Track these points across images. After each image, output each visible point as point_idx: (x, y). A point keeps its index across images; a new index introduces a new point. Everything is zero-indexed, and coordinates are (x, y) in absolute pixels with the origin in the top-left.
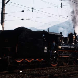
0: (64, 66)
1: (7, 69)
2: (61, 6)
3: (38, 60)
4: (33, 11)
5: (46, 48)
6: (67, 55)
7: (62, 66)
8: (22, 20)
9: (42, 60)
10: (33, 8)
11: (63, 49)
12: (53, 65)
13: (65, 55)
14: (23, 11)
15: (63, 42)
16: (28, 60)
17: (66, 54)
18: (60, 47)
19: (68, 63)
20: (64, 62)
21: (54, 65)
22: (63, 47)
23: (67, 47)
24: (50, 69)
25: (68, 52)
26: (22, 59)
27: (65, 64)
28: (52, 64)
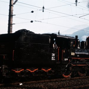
0: (81, 78)
1: (2, 82)
2: (76, 3)
3: (44, 70)
4: (43, 11)
5: (54, 55)
6: (83, 64)
7: (78, 78)
8: (32, 22)
9: (49, 70)
10: (43, 8)
11: (78, 56)
12: (65, 76)
13: (81, 64)
14: (32, 12)
15: (79, 48)
16: (29, 70)
17: (82, 62)
18: (73, 54)
19: (85, 73)
20: (80, 73)
21: (67, 76)
22: (79, 53)
23: (84, 53)
24: (61, 81)
25: (86, 59)
26: (21, 69)
27: (82, 75)
28: (63, 75)
